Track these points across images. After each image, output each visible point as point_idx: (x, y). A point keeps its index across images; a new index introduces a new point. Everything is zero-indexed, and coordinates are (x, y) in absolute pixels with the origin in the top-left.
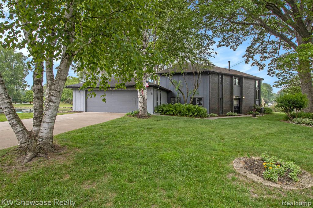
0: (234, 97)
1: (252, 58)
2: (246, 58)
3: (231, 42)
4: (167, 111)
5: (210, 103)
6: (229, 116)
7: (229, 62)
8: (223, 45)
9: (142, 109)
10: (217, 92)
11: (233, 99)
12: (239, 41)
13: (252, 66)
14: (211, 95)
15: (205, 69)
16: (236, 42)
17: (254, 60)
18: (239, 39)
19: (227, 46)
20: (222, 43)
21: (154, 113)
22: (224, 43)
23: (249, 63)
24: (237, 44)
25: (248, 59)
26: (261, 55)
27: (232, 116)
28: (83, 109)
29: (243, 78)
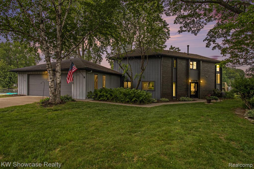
0: (190, 81)
1: (214, 41)
2: (207, 42)
3: (193, 28)
4: (101, 96)
5: (162, 87)
6: (182, 101)
7: (188, 46)
8: (185, 31)
9: (52, 95)
10: (171, 75)
11: (189, 83)
12: (201, 25)
13: (213, 50)
14: (163, 79)
15: (157, 53)
16: (197, 27)
17: (216, 44)
18: (201, 23)
19: (189, 31)
20: (184, 29)
21: (86, 98)
22: (186, 29)
23: (210, 46)
24: (199, 29)
25: (209, 43)
26: (223, 39)
27: (185, 101)
28: (25, 92)
29: (201, 62)
